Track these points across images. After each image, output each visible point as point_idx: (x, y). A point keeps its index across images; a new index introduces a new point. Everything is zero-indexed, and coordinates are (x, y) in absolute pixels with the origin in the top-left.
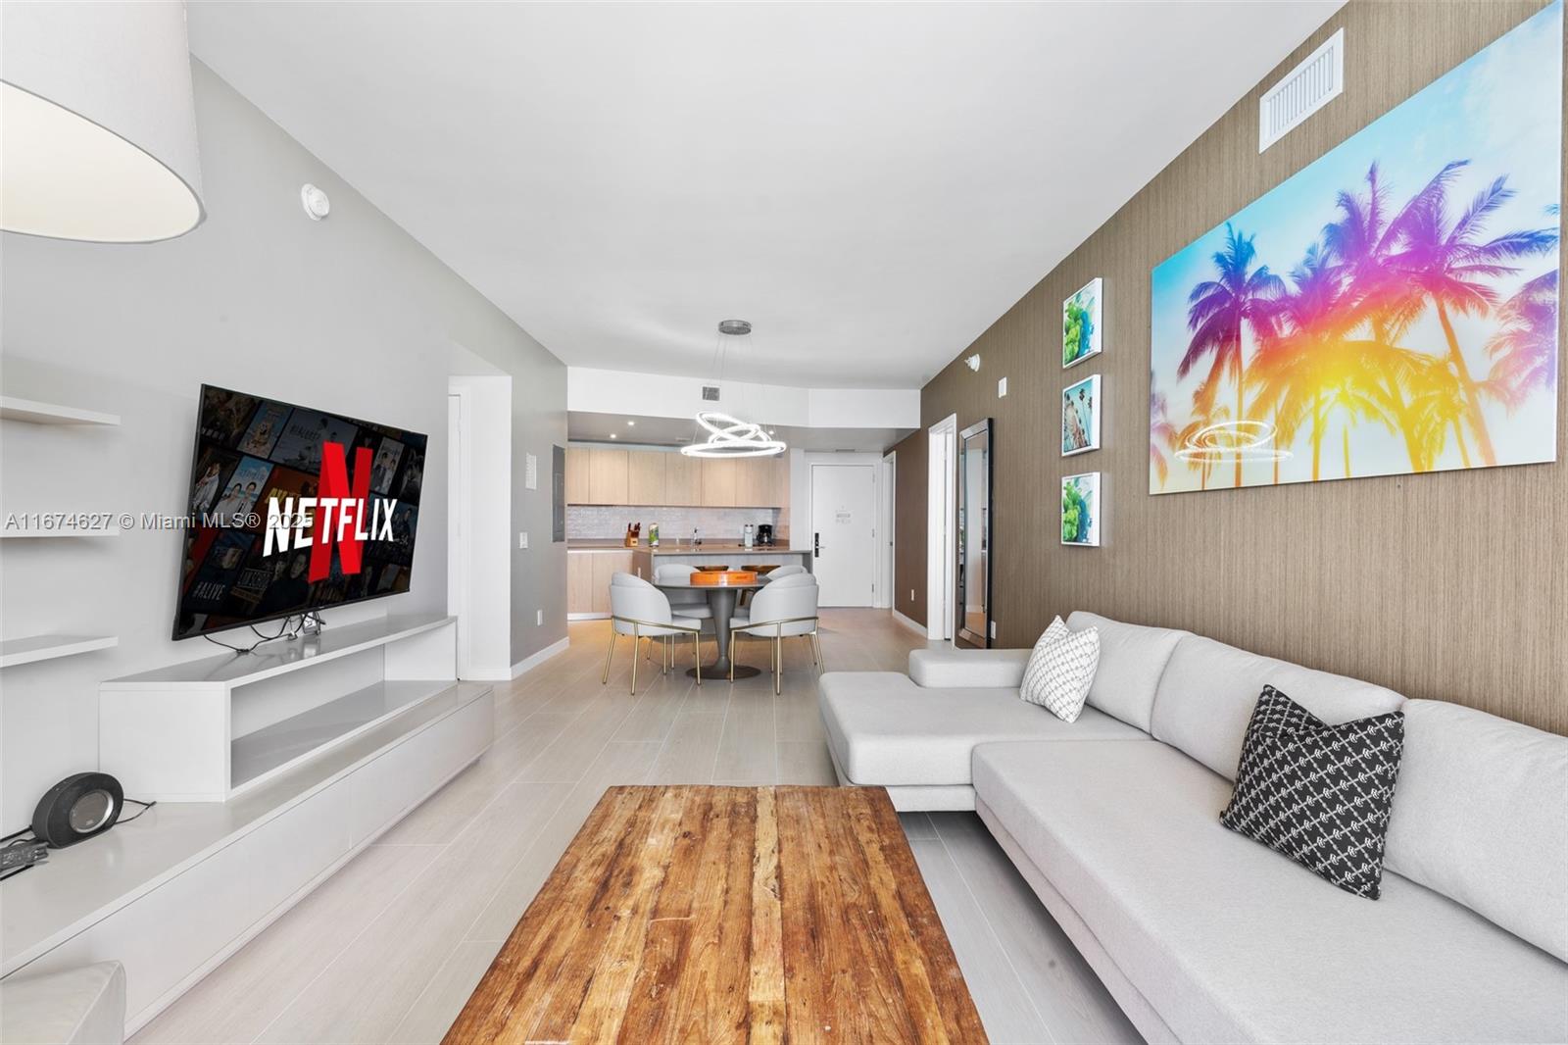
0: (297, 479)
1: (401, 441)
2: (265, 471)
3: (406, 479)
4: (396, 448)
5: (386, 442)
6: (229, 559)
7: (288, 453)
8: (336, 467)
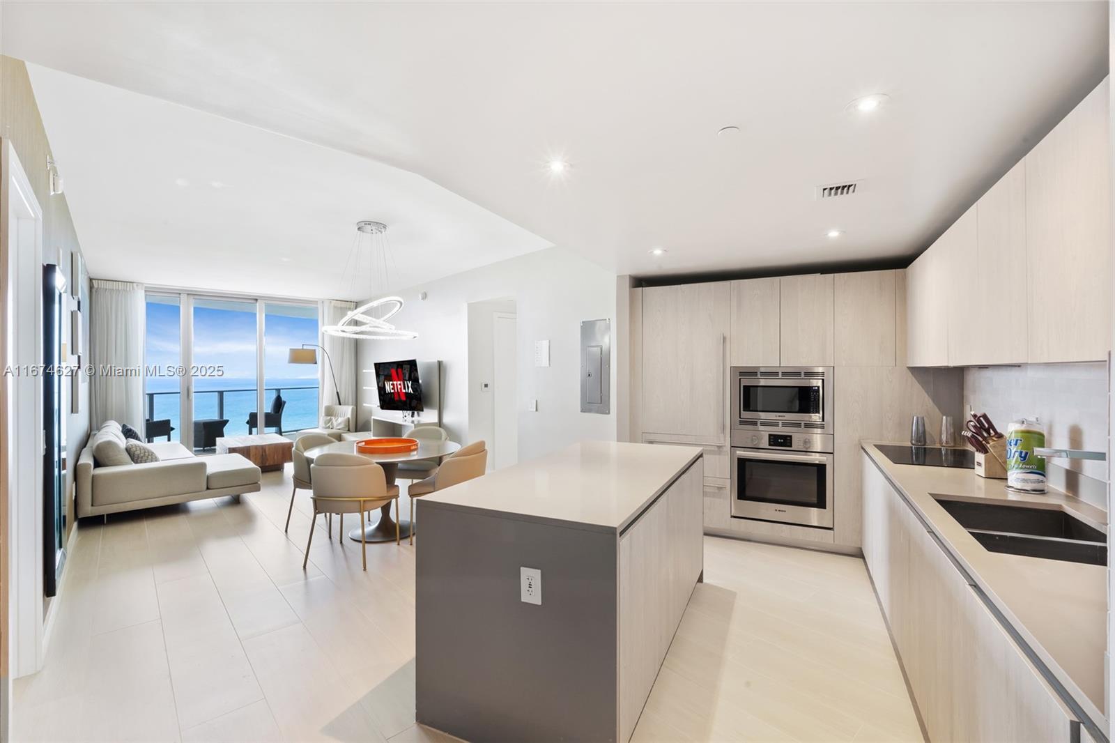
0: (389, 378)
1: (409, 364)
2: (383, 377)
3: (413, 376)
4: (407, 367)
5: (404, 366)
6: (382, 392)
7: (386, 373)
8: (394, 374)
